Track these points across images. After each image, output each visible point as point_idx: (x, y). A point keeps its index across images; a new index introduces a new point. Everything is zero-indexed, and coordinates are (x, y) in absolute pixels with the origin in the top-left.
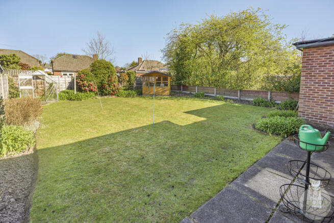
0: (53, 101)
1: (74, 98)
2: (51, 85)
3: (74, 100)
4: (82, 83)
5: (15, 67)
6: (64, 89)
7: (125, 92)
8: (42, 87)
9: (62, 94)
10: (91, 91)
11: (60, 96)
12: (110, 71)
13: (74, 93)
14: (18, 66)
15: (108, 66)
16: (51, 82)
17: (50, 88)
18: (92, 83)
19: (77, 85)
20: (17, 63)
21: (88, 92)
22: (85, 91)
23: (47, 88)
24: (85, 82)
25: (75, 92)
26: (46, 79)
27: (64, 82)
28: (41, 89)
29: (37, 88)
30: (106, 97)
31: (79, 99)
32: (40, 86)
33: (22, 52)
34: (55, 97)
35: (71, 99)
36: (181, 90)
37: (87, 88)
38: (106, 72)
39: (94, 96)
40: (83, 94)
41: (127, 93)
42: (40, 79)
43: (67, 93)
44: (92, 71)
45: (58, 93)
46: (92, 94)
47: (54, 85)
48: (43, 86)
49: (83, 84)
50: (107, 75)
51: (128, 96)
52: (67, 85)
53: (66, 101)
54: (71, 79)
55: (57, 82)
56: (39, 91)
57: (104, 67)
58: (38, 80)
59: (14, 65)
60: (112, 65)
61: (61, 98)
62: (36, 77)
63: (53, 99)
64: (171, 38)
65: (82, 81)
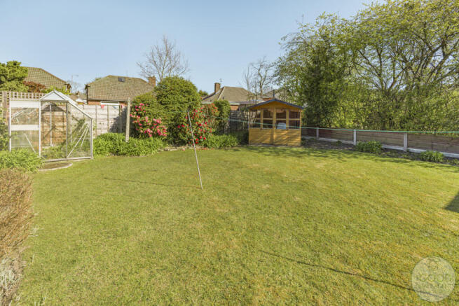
0: (82, 157)
1: (125, 151)
2: (81, 122)
3: (124, 154)
4: (139, 119)
5: (14, 86)
6: (105, 132)
7: (218, 137)
8: (63, 127)
9: (101, 141)
10: (157, 135)
11: (97, 146)
12: (191, 97)
13: (124, 140)
14: (23, 87)
15: (187, 89)
16: (80, 116)
17: (78, 129)
18: (159, 119)
19: (131, 123)
20: (20, 79)
21: (151, 138)
22: (146, 135)
23: (72, 129)
24: (147, 117)
25: (127, 138)
26: (73, 111)
27: (106, 117)
28: (61, 129)
29: (54, 127)
30: (183, 148)
31: (133, 153)
32: (61, 124)
33: (43, 70)
34: (86, 148)
35: (117, 153)
36: (316, 136)
37: (149, 130)
38: (184, 99)
39: (162, 145)
40: (141, 141)
41: (222, 141)
42: (61, 110)
43: (111, 139)
44: (158, 97)
45: (93, 137)
46: (159, 141)
47: (86, 122)
48: (65, 124)
49: (142, 122)
50: (187, 105)
51: (224, 145)
52: (111, 123)
53: (108, 156)
54: (118, 112)
55: (94, 117)
56: (57, 134)
57: (182, 91)
58: (56, 113)
59: (14, 84)
60: (194, 88)
61: (99, 150)
62: (54, 107)
63: (82, 153)
64: (291, 44)
65: (140, 116)
